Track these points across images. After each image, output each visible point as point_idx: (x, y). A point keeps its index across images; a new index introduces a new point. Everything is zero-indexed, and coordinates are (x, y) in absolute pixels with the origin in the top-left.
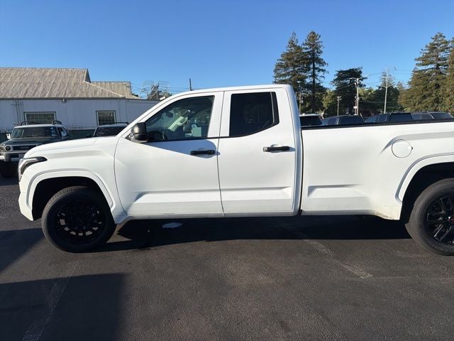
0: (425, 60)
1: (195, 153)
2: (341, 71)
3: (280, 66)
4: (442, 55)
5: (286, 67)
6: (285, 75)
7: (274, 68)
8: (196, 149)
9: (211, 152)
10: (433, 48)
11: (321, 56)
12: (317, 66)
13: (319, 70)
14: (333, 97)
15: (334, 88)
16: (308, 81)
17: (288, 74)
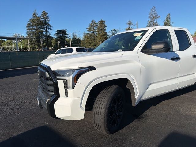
0: (90, 29)
1: (173, 59)
2: (58, 30)
3: (29, 25)
4: (95, 28)
5: (33, 26)
6: (32, 29)
7: (27, 25)
8: (172, 57)
9: (177, 59)
10: (92, 25)
11: (49, 23)
12: (47, 27)
13: (49, 29)
14: (56, 41)
15: (56, 37)
16: (44, 33)
17: (34, 29)
